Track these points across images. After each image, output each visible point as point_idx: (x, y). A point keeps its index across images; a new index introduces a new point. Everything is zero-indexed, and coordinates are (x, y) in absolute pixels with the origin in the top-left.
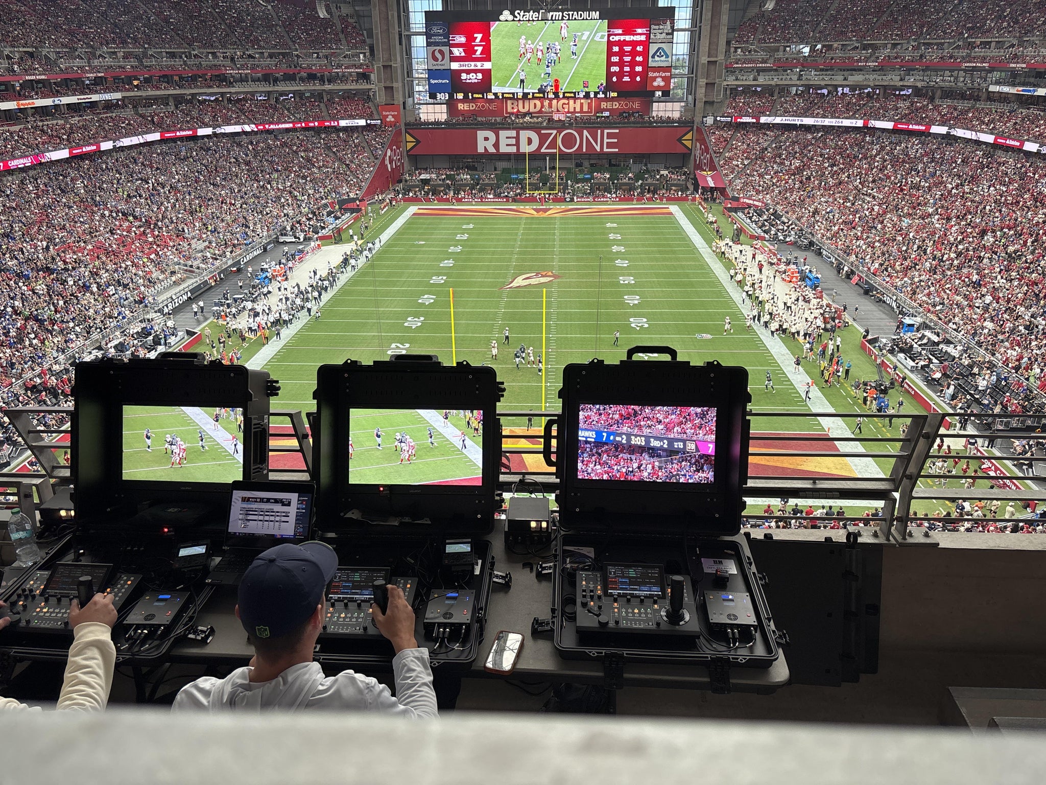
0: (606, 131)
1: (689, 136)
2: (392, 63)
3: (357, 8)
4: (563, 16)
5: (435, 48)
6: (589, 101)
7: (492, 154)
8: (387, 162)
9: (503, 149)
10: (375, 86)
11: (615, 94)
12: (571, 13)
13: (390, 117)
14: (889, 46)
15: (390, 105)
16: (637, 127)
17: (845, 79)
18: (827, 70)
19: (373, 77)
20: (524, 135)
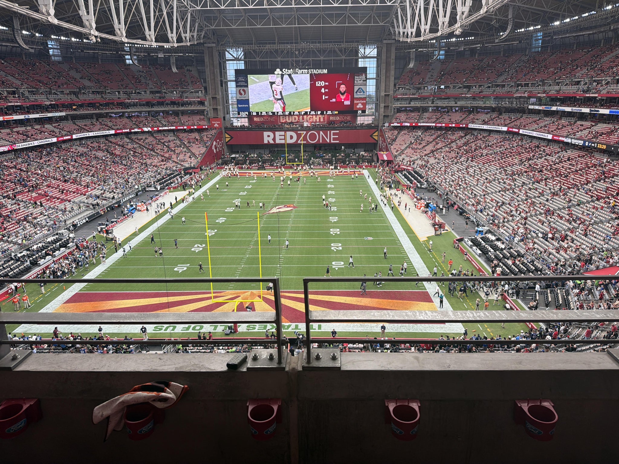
0: (332, 132)
1: (376, 134)
2: (217, 96)
3: (198, 68)
4: (308, 72)
5: (241, 88)
6: (324, 116)
7: (272, 144)
8: (213, 148)
9: (278, 141)
10: (207, 107)
11: (337, 112)
12: (312, 70)
13: (216, 124)
14: (477, 86)
15: (216, 118)
16: (348, 129)
17: (456, 103)
18: (446, 99)
19: (206, 103)
20: (289, 134)
